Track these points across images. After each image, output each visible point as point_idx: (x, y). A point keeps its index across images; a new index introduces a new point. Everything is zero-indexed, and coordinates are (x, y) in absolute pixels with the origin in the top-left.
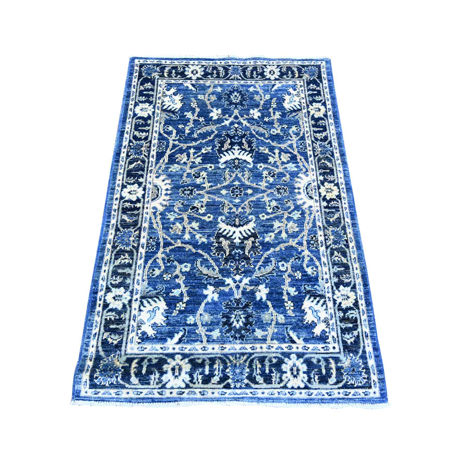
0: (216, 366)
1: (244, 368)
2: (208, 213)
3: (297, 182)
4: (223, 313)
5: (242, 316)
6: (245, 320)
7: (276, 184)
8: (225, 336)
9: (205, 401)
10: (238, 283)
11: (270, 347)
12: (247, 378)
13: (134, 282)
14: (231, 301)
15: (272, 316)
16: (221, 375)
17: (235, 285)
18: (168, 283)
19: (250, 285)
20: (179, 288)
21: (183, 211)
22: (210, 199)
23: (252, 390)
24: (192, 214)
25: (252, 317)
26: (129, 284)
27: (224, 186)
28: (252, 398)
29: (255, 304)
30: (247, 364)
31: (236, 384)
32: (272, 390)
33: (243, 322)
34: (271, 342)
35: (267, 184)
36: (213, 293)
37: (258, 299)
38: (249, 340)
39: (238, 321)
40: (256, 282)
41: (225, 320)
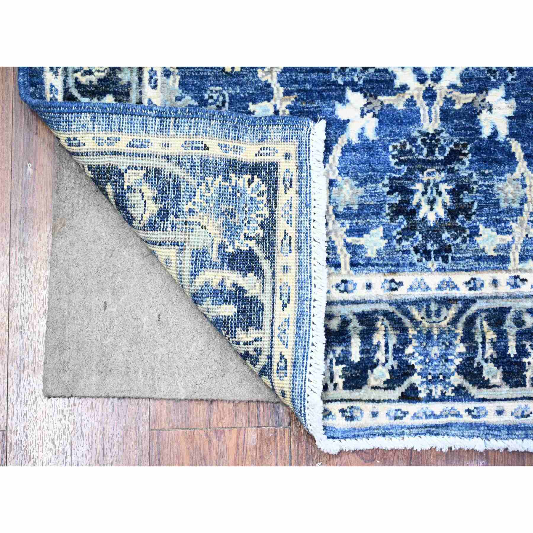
0: (378, 338)
1: (450, 343)
4: (391, 179)
5: (443, 187)
6: (452, 200)
8: (398, 247)
9: (354, 436)
10: (429, 82)
11: (519, 283)
12: (460, 370)
13: (140, 80)
14: (413, 141)
15: (524, 186)
16: (393, 363)
17: (423, 87)
18: (236, 84)
19: (464, 91)
20: (269, 101)
23: (471, 405)
25: (471, 191)
26: (129, 84)
28: (471, 426)
29: (477, 150)
30: (460, 331)
31: (432, 387)
32: (522, 404)
33: (444, 205)
34: (520, 267)
36: (362, 115)
37: (486, 132)
38: (463, 259)
39: (432, 202)
40: (479, 80)
41: (395, 198)
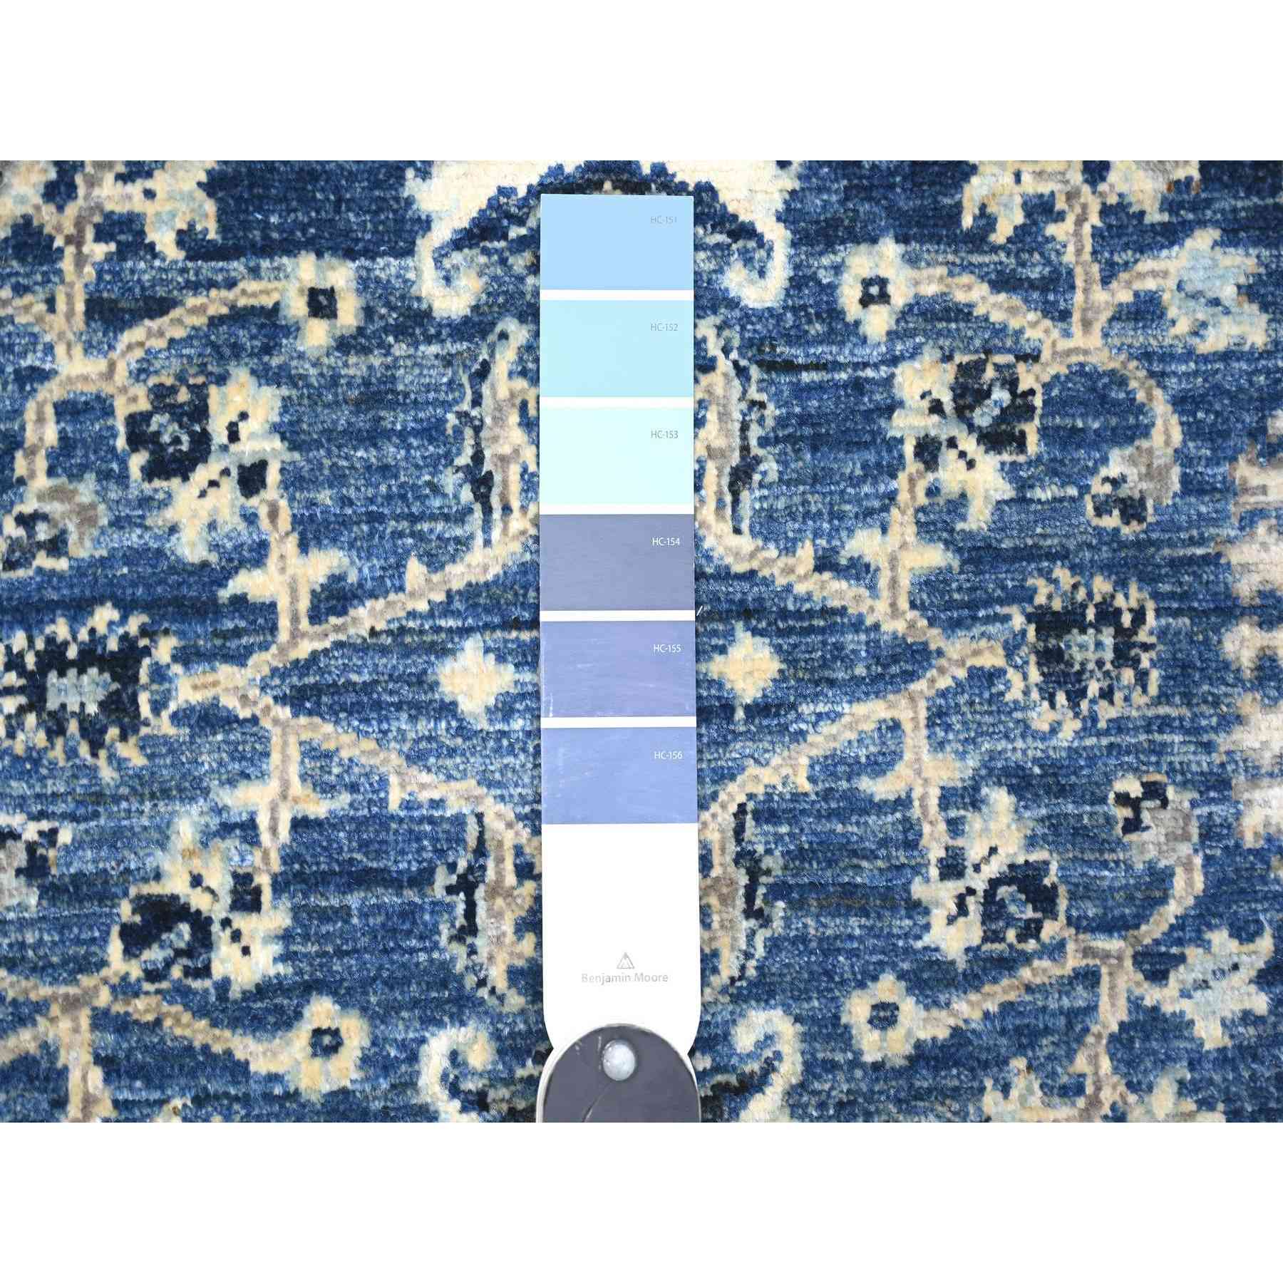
2: (309, 988)
3: (1250, 519)
7: (1031, 554)
21: (42, 969)
22: (327, 789)
24: (143, 1008)
27: (471, 592)
35: (935, 557)
